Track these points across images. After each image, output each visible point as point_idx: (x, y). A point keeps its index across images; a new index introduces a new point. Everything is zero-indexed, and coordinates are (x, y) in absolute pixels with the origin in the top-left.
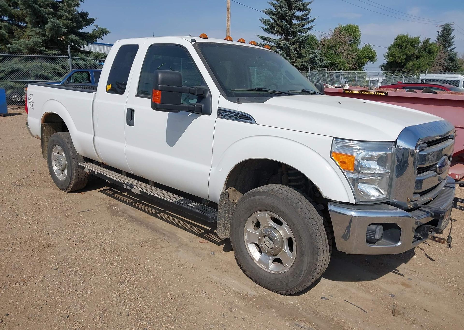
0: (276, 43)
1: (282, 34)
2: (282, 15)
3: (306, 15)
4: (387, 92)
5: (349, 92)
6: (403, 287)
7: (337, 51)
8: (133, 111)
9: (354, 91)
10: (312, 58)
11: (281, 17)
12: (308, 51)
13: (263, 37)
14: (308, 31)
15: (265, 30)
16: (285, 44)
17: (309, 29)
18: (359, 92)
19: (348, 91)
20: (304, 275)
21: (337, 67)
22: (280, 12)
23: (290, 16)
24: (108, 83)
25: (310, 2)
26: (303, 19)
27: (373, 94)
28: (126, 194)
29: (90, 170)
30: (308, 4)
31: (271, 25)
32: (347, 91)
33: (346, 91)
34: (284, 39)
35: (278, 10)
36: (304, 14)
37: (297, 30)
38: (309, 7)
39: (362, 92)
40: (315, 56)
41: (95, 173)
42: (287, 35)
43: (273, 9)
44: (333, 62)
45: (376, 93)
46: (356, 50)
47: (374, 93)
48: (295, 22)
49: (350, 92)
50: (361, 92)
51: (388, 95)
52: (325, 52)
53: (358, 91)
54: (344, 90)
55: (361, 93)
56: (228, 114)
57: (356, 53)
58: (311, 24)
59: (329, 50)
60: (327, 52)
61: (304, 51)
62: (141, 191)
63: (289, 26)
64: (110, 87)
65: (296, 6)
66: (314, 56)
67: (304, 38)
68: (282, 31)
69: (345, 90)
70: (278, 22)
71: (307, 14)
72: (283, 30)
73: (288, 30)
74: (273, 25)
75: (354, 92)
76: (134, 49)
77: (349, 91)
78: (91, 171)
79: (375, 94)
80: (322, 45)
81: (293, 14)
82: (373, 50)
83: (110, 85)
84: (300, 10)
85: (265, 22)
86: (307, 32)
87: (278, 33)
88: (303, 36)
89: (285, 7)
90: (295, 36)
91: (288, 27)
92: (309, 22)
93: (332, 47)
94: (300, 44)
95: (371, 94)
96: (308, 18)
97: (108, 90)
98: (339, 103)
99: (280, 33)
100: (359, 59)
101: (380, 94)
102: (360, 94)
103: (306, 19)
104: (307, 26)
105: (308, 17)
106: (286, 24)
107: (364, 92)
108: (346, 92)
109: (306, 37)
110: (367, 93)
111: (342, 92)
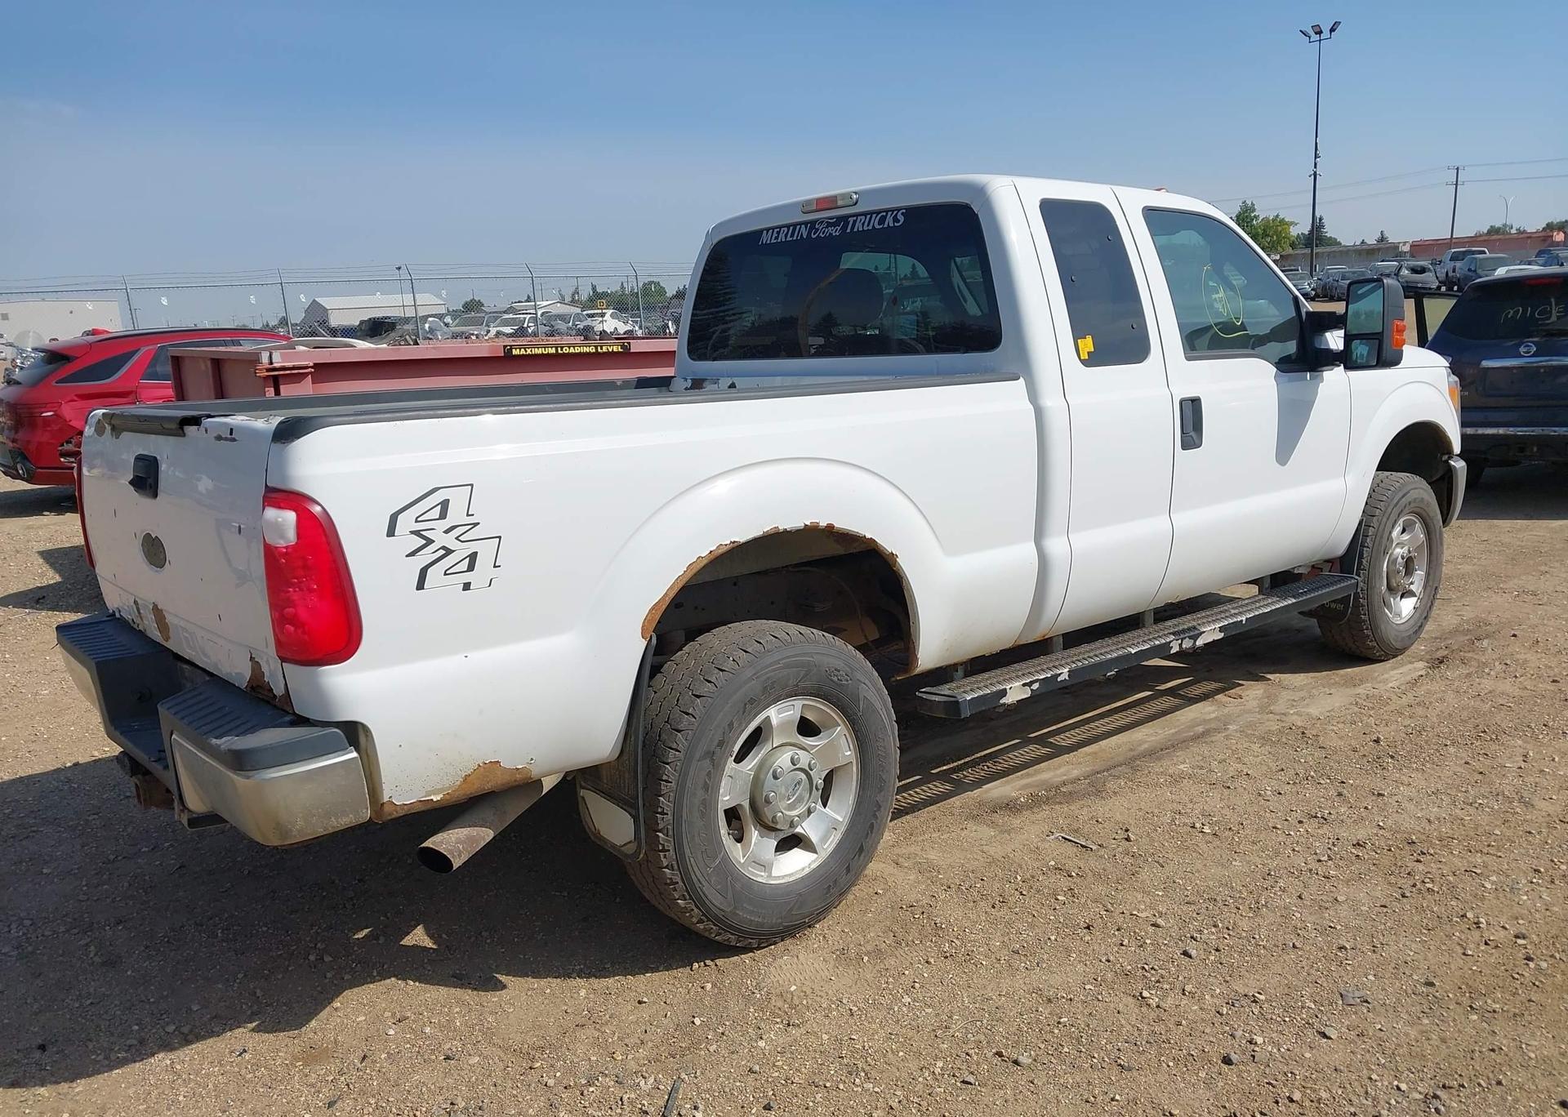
4: (628, 343)
5: (523, 352)
9: (538, 348)
18: (554, 349)
19: (520, 349)
27: (594, 350)
29: (1029, 684)
32: (518, 350)
39: (562, 350)
41: (1059, 680)
45: (602, 349)
47: (596, 348)
49: (526, 351)
50: (559, 349)
51: (632, 351)
53: (552, 347)
54: (507, 346)
55: (560, 351)
64: (1087, 344)
69: (511, 349)
75: (539, 351)
77: (525, 348)
79: (599, 350)
95: (588, 351)
97: (1085, 356)
101: (610, 350)
102: (556, 356)
107: (569, 347)
108: (515, 352)
110: (577, 351)
111: (503, 355)
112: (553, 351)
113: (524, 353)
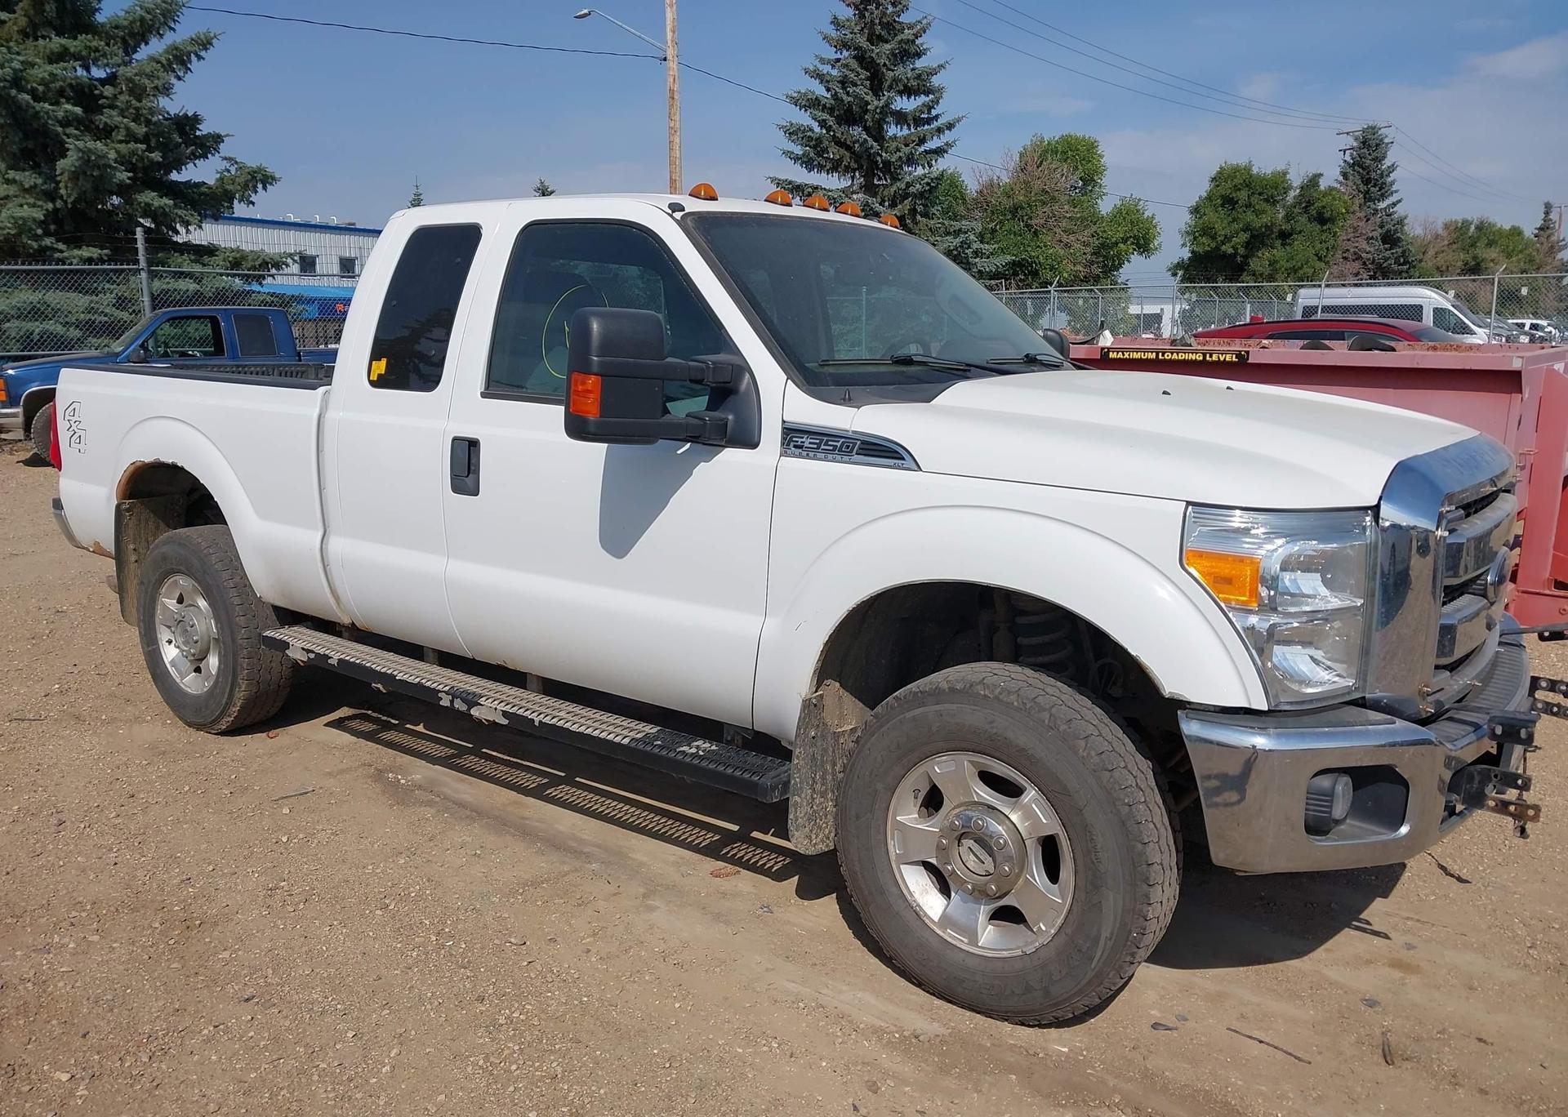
0: (835, 202)
1: (854, 170)
2: (849, 110)
3: (930, 108)
4: (1245, 352)
5: (1120, 355)
6: (1397, 974)
7: (1033, 222)
8: (473, 444)
9: (1137, 352)
10: (956, 249)
11: (848, 115)
12: (940, 225)
13: (790, 183)
14: (936, 161)
15: (796, 159)
16: (865, 205)
17: (939, 152)
18: (1154, 354)
19: (1118, 352)
20: (1106, 954)
21: (1035, 274)
22: (842, 100)
23: (878, 111)
24: (375, 356)
25: (941, 66)
26: (918, 122)
27: (1201, 358)
28: (420, 728)
29: (308, 651)
30: (933, 72)
31: (817, 145)
32: (1115, 353)
33: (1111, 353)
34: (861, 188)
35: (836, 93)
36: (924, 105)
37: (900, 157)
38: (936, 81)
39: (1163, 355)
40: (966, 243)
41: (329, 661)
42: (869, 175)
43: (820, 90)
44: (1023, 259)
45: (1211, 356)
46: (1095, 219)
47: (1204, 355)
48: (892, 130)
49: (1124, 355)
50: (1160, 354)
51: (1249, 361)
52: (996, 226)
53: (1152, 352)
55: (1160, 357)
56: (818, 441)
57: (1094, 228)
58: (947, 136)
59: (1008, 220)
60: (1001, 228)
61: (927, 225)
62: (505, 714)
63: (875, 144)
64: (381, 366)
65: (896, 80)
66: (961, 242)
67: (928, 184)
68: (853, 160)
69: (1108, 352)
70: (839, 131)
71: (930, 103)
72: (856, 157)
73: (872, 158)
74: (821, 142)
75: (1136, 356)
76: (467, 238)
77: (1123, 352)
78: (312, 656)
79: (1208, 358)
80: (983, 202)
81: (887, 105)
82: (1146, 216)
83: (384, 362)
84: (908, 91)
85: (793, 132)
86: (933, 162)
87: (840, 170)
88: (923, 178)
89: (859, 83)
90: (895, 179)
91: (872, 147)
92: (939, 130)
93: (1017, 209)
94: (915, 203)
95: (1194, 358)
96: (936, 117)
97: (374, 377)
98: (1165, 393)
99: (847, 169)
100: (1103, 245)
101: (1222, 359)
102: (1157, 361)
103: (929, 121)
104: (932, 144)
105: (934, 113)
106: (865, 136)
107: (1172, 353)
108: (1111, 355)
109: (932, 179)
110: (1180, 358)
111: (1099, 357)
112: (1153, 356)
113: (1122, 357)
